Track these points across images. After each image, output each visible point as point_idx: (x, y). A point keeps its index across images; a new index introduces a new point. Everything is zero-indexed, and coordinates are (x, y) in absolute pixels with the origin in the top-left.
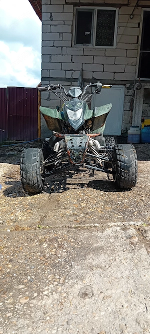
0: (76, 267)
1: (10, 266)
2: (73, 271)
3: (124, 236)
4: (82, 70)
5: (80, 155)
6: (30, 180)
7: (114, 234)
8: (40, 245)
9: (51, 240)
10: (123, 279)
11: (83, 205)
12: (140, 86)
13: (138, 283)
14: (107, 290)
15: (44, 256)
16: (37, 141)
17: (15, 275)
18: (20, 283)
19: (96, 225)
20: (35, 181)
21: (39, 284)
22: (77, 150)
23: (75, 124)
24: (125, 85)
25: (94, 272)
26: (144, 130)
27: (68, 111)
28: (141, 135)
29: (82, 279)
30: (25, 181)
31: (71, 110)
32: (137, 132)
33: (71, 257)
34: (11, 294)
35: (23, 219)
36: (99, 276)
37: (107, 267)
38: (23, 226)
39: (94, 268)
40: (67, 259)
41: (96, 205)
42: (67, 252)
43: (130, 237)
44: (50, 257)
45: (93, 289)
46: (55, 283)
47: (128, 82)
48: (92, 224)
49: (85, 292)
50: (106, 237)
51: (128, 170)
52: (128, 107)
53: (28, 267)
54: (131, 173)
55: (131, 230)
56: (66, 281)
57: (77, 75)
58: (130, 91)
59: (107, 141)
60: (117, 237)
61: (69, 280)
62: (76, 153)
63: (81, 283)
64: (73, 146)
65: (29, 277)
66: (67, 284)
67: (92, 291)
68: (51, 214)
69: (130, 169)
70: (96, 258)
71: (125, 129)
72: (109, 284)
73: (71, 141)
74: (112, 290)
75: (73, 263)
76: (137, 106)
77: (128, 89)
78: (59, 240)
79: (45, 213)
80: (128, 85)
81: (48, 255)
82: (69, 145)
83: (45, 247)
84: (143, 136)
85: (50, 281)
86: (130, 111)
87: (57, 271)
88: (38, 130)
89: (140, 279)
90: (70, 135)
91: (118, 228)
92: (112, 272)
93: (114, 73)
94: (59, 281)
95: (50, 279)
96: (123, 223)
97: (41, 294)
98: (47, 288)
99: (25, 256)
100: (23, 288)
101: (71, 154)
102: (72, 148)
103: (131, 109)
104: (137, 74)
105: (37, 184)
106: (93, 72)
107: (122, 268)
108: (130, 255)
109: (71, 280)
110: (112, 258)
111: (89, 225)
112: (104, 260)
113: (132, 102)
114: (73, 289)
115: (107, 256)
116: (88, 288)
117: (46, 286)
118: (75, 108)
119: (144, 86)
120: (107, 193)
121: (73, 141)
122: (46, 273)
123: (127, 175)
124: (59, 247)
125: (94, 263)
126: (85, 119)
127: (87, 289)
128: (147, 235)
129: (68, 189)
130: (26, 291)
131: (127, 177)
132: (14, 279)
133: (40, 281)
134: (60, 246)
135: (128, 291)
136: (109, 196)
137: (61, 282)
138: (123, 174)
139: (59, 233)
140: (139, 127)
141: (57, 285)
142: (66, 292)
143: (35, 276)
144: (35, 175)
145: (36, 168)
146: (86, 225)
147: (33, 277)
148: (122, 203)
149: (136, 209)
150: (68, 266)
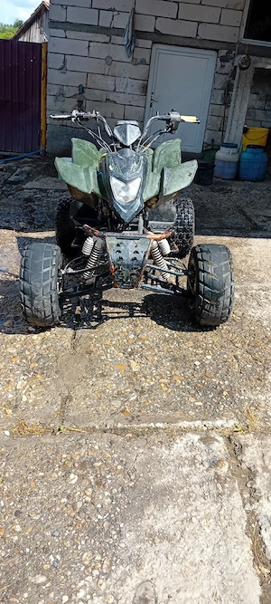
0: (128, 535)
1: (18, 528)
2: (123, 545)
3: (205, 458)
4: (134, 13)
5: (133, 274)
6: (38, 311)
7: (190, 454)
8: (66, 477)
9: (83, 465)
10: (203, 567)
11: (135, 367)
12: (248, 61)
13: (227, 577)
14: (178, 591)
15: (74, 506)
16: (39, 154)
17: (28, 550)
18: (38, 570)
19: (158, 425)
20: (48, 312)
21: (69, 573)
22: (128, 266)
23: (125, 211)
24: (217, 51)
25: (157, 549)
26: (245, 155)
27: (114, 181)
28: (239, 163)
29: (139, 566)
30: (28, 311)
31: (120, 179)
32: (233, 156)
33: (119, 510)
34: (26, 595)
35: (30, 401)
36: (165, 559)
37: (178, 538)
38: (32, 421)
39: (157, 540)
40: (112, 515)
41: (156, 367)
42: (112, 498)
43: (215, 463)
44: (83, 510)
45: (156, 589)
46: (96, 572)
47: (224, 45)
48: (152, 424)
49: (144, 595)
50: (177, 462)
51: (217, 301)
52: (220, 97)
53: (48, 534)
54: (221, 306)
55: (216, 443)
56: (113, 568)
57: (122, 22)
58: (227, 64)
59: (179, 210)
60: (193, 461)
61: (117, 565)
62: (126, 272)
63: (136, 575)
64: (121, 258)
65: (51, 557)
66: (114, 575)
67: (155, 593)
68: (79, 392)
69: (221, 299)
70: (159, 515)
71: (210, 142)
72: (181, 579)
73: (118, 248)
74: (185, 591)
75: (122, 525)
76: (238, 103)
77: (224, 59)
78: (96, 464)
79: (68, 387)
80: (223, 53)
81: (79, 505)
82: (113, 256)
83: (73, 482)
84: (242, 166)
85: (87, 567)
86: (223, 107)
87: (98, 543)
88: (41, 132)
89: (230, 567)
90: (116, 234)
91: (196, 438)
92: (186, 548)
93: (199, 23)
94: (102, 568)
95: (87, 563)
96: (205, 423)
97: (74, 597)
98: (82, 583)
99: (41, 503)
100: (45, 584)
101: (116, 272)
102: (119, 263)
103: (226, 103)
104: (243, 28)
105: (51, 317)
106: (156, 17)
107: (201, 540)
108: (214, 508)
109: (121, 567)
110: (185, 514)
111: (145, 425)
112: (173, 521)
113: (228, 88)
114: (125, 587)
115: (177, 512)
116: (149, 585)
117: (82, 579)
118: (128, 175)
119: (256, 62)
120: (176, 334)
121: (122, 248)
122: (79, 548)
123: (213, 310)
124: (97, 483)
125: (156, 528)
126: (145, 198)
127: (146, 589)
128: (244, 459)
129: (107, 318)
130: (49, 591)
131: (214, 312)
132: (27, 560)
133: (70, 568)
134: (100, 483)
135: (210, 594)
136: (179, 343)
137: (105, 571)
138: (207, 307)
139: (97, 447)
140: (236, 146)
141: (98, 577)
142: (113, 594)
143: (62, 554)
144: (47, 302)
145: (49, 290)
146: (142, 425)
147: (58, 557)
148: (203, 365)
149: (226, 383)
150: (114, 532)
